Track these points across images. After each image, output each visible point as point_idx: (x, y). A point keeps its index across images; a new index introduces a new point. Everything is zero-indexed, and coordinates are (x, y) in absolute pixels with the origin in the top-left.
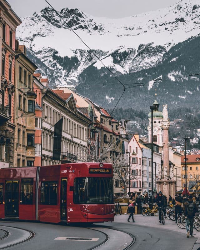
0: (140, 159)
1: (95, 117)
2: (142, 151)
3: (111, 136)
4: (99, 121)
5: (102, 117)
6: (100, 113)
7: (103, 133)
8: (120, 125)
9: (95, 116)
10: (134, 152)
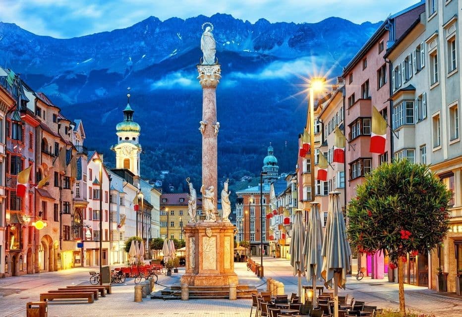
0: (106, 192)
1: (22, 101)
2: (110, 180)
3: (57, 145)
4: (33, 109)
5: (38, 104)
6: (35, 95)
7: (41, 134)
8: (73, 129)
9: (24, 99)
10: (96, 179)
